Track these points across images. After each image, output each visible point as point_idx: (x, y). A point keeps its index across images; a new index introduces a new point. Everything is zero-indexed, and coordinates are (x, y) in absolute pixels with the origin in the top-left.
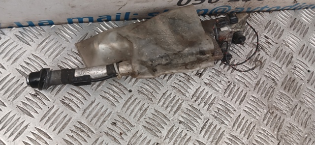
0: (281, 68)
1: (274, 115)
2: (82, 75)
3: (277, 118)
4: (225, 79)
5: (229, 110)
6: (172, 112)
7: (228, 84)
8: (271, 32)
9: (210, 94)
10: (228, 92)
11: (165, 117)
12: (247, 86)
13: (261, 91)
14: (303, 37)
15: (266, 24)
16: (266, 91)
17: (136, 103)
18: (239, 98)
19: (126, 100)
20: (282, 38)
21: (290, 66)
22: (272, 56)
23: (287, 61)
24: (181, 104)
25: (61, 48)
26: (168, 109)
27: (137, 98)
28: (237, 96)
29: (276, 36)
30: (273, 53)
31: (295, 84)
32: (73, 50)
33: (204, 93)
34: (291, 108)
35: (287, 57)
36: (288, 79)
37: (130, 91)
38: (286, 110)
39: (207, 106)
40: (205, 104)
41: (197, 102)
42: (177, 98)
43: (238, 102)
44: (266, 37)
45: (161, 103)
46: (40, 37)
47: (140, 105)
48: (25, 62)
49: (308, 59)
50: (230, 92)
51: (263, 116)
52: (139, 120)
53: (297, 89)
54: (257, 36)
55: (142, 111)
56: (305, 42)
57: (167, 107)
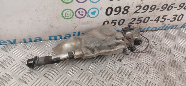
0: (166, 56)
1: (169, 80)
2: (56, 58)
3: (171, 82)
4: (135, 62)
5: (140, 78)
6: (107, 80)
7: (137, 65)
8: (155, 39)
9: (128, 70)
10: (138, 68)
11: (103, 82)
12: (148, 65)
13: (157, 67)
14: (174, 41)
15: (152, 36)
16: (160, 68)
17: (85, 76)
18: (145, 71)
19: (80, 74)
20: (162, 42)
21: (171, 55)
22: (159, 50)
23: (169, 53)
24: (111, 76)
25: (45, 51)
26: (104, 78)
27: (86, 73)
28: (144, 70)
29: (158, 41)
30: (159, 49)
31: (177, 64)
32: (51, 51)
33: (124, 69)
34: (178, 76)
35: (168, 50)
36: (172, 61)
37: (82, 70)
38: (176, 77)
39: (127, 76)
40: (126, 75)
41: (121, 74)
42: (109, 73)
43: (145, 74)
44: (153, 42)
45: (100, 75)
46: (35, 46)
47: (88, 77)
48: (26, 57)
49: (180, 51)
50: (139, 68)
51: (162, 81)
52: (88, 84)
53: (179, 66)
54: (149, 42)
55: (89, 80)
56: (176, 43)
57: (104, 77)
